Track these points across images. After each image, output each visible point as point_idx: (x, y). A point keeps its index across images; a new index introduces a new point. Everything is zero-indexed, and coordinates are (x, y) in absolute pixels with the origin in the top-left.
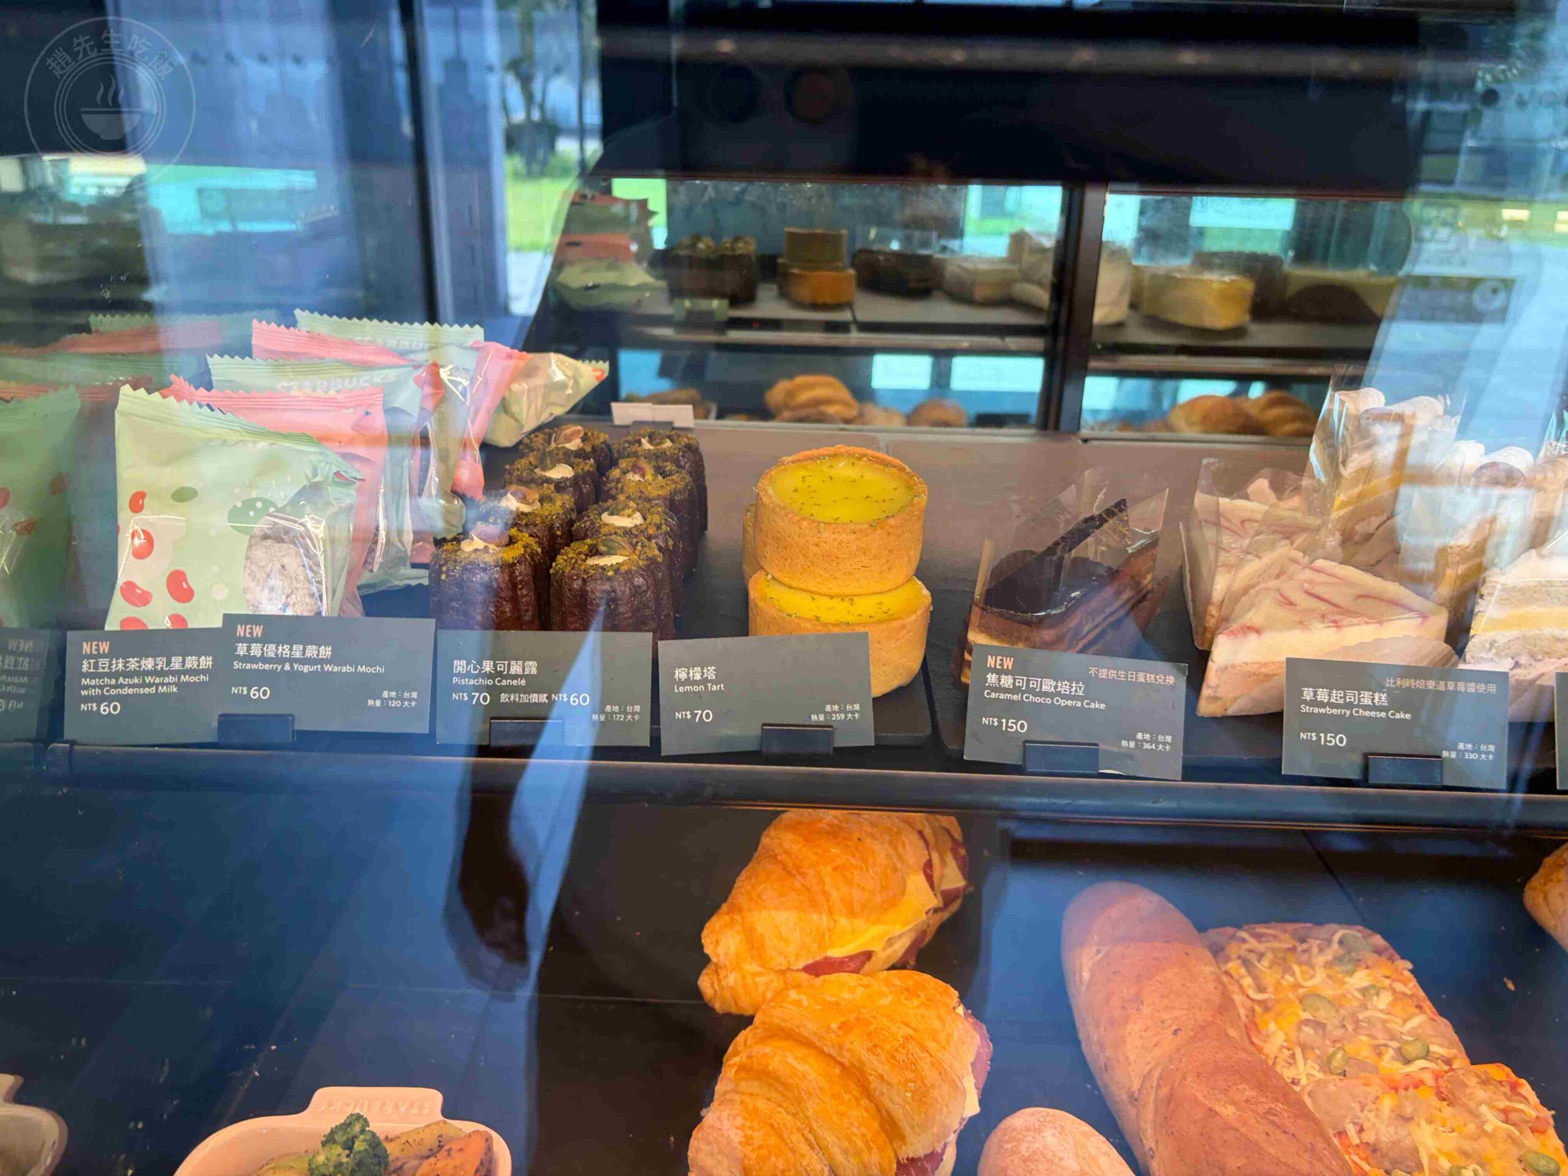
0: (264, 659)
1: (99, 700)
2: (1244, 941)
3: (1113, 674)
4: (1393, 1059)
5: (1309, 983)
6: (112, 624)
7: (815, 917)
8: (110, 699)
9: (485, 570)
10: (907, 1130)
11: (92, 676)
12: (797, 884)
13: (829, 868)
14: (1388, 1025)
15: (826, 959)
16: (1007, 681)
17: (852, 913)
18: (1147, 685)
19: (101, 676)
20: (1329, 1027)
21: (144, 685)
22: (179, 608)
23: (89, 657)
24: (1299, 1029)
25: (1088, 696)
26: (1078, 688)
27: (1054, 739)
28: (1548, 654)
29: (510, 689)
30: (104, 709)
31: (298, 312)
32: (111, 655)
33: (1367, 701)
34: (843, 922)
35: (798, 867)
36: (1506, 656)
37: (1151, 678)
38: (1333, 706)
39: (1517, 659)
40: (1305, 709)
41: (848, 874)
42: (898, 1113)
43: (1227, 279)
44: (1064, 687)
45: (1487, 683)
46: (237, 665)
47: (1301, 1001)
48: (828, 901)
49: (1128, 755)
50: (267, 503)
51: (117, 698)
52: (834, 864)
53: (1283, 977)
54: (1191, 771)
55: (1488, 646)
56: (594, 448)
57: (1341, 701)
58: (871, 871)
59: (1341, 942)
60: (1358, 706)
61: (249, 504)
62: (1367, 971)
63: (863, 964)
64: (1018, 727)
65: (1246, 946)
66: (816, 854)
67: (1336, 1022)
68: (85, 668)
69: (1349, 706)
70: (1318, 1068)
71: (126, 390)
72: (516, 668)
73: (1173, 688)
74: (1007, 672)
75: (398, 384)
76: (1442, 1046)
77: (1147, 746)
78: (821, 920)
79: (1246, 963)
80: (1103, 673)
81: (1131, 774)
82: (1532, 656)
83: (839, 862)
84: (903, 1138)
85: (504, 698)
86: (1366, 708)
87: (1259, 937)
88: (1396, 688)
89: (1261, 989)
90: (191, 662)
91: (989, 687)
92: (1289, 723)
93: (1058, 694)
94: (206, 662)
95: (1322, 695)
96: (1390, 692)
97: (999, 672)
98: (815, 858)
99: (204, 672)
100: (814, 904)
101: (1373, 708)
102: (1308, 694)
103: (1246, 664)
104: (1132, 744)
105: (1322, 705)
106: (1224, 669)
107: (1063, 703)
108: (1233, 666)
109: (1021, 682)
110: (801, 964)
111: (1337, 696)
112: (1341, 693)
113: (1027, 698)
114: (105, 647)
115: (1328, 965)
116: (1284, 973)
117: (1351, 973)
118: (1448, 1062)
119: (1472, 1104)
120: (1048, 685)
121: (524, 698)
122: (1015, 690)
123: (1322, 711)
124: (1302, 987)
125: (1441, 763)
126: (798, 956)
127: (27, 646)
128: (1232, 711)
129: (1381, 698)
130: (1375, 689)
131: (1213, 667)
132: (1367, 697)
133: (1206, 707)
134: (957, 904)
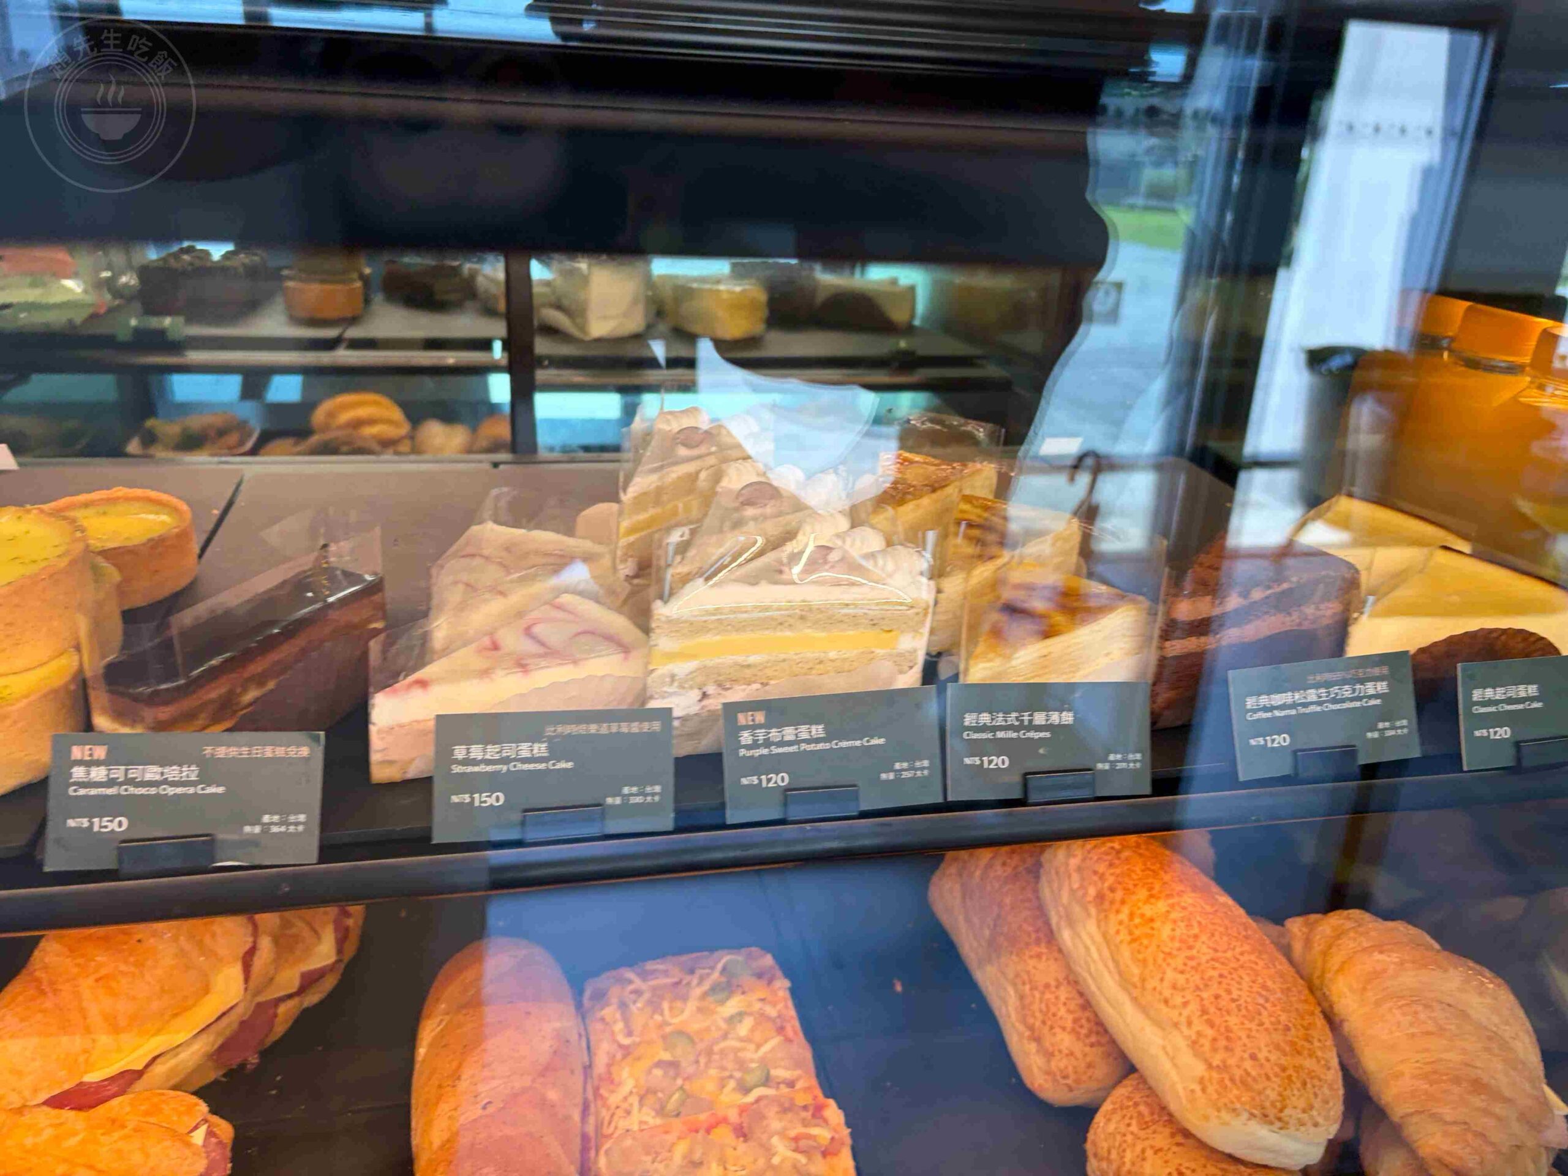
2: (630, 982)
3: (233, 752)
4: (734, 1089)
5: (675, 1021)
7: (66, 1039)
12: (48, 1004)
13: (90, 981)
14: (740, 1054)
15: (81, 1084)
16: (99, 774)
17: (115, 1028)
18: (274, 760)
20: (684, 1064)
24: (649, 1072)
25: (205, 779)
26: (191, 772)
27: (166, 835)
28: (735, 681)
33: (525, 754)
34: (104, 1040)
35: (52, 983)
36: (691, 688)
37: (280, 752)
38: (488, 762)
39: (705, 689)
40: (457, 769)
41: (114, 984)
43: (738, 289)
44: (172, 773)
45: (650, 720)
47: (664, 1038)
48: (85, 1018)
49: (253, 842)
52: (98, 975)
53: (652, 1018)
54: (327, 852)
55: (668, 679)
57: (497, 757)
58: (148, 977)
59: (724, 969)
60: (515, 760)
62: (742, 997)
63: (131, 1083)
64: (117, 825)
65: (631, 987)
66: (78, 965)
67: (692, 1058)
69: (506, 761)
70: (653, 1113)
73: (306, 760)
74: (98, 763)
76: (786, 1068)
77: (275, 829)
78: (72, 1043)
79: (623, 1006)
80: (221, 752)
81: (257, 862)
82: (720, 685)
83: (103, 972)
86: (525, 761)
87: (644, 976)
88: (556, 737)
89: (630, 1034)
91: (74, 784)
92: (438, 788)
93: (165, 782)
95: (476, 752)
96: (550, 740)
97: (89, 764)
98: (75, 970)
100: (65, 1026)
101: (533, 759)
102: (460, 752)
103: (418, 722)
104: (257, 829)
105: (475, 762)
106: (390, 730)
107: (171, 791)
108: (401, 726)
109: (118, 773)
110: (44, 1096)
111: (492, 752)
112: (497, 748)
113: (126, 790)
115: (705, 995)
116: (654, 1012)
117: (722, 1002)
118: (791, 1084)
119: (764, 1137)
120: (152, 773)
122: (111, 783)
123: (476, 769)
124: (670, 1024)
125: (603, 811)
126: (35, 1091)
128: (411, 774)
129: (540, 749)
130: (534, 739)
131: (373, 729)
132: (524, 749)
133: (380, 773)
134: (329, 983)
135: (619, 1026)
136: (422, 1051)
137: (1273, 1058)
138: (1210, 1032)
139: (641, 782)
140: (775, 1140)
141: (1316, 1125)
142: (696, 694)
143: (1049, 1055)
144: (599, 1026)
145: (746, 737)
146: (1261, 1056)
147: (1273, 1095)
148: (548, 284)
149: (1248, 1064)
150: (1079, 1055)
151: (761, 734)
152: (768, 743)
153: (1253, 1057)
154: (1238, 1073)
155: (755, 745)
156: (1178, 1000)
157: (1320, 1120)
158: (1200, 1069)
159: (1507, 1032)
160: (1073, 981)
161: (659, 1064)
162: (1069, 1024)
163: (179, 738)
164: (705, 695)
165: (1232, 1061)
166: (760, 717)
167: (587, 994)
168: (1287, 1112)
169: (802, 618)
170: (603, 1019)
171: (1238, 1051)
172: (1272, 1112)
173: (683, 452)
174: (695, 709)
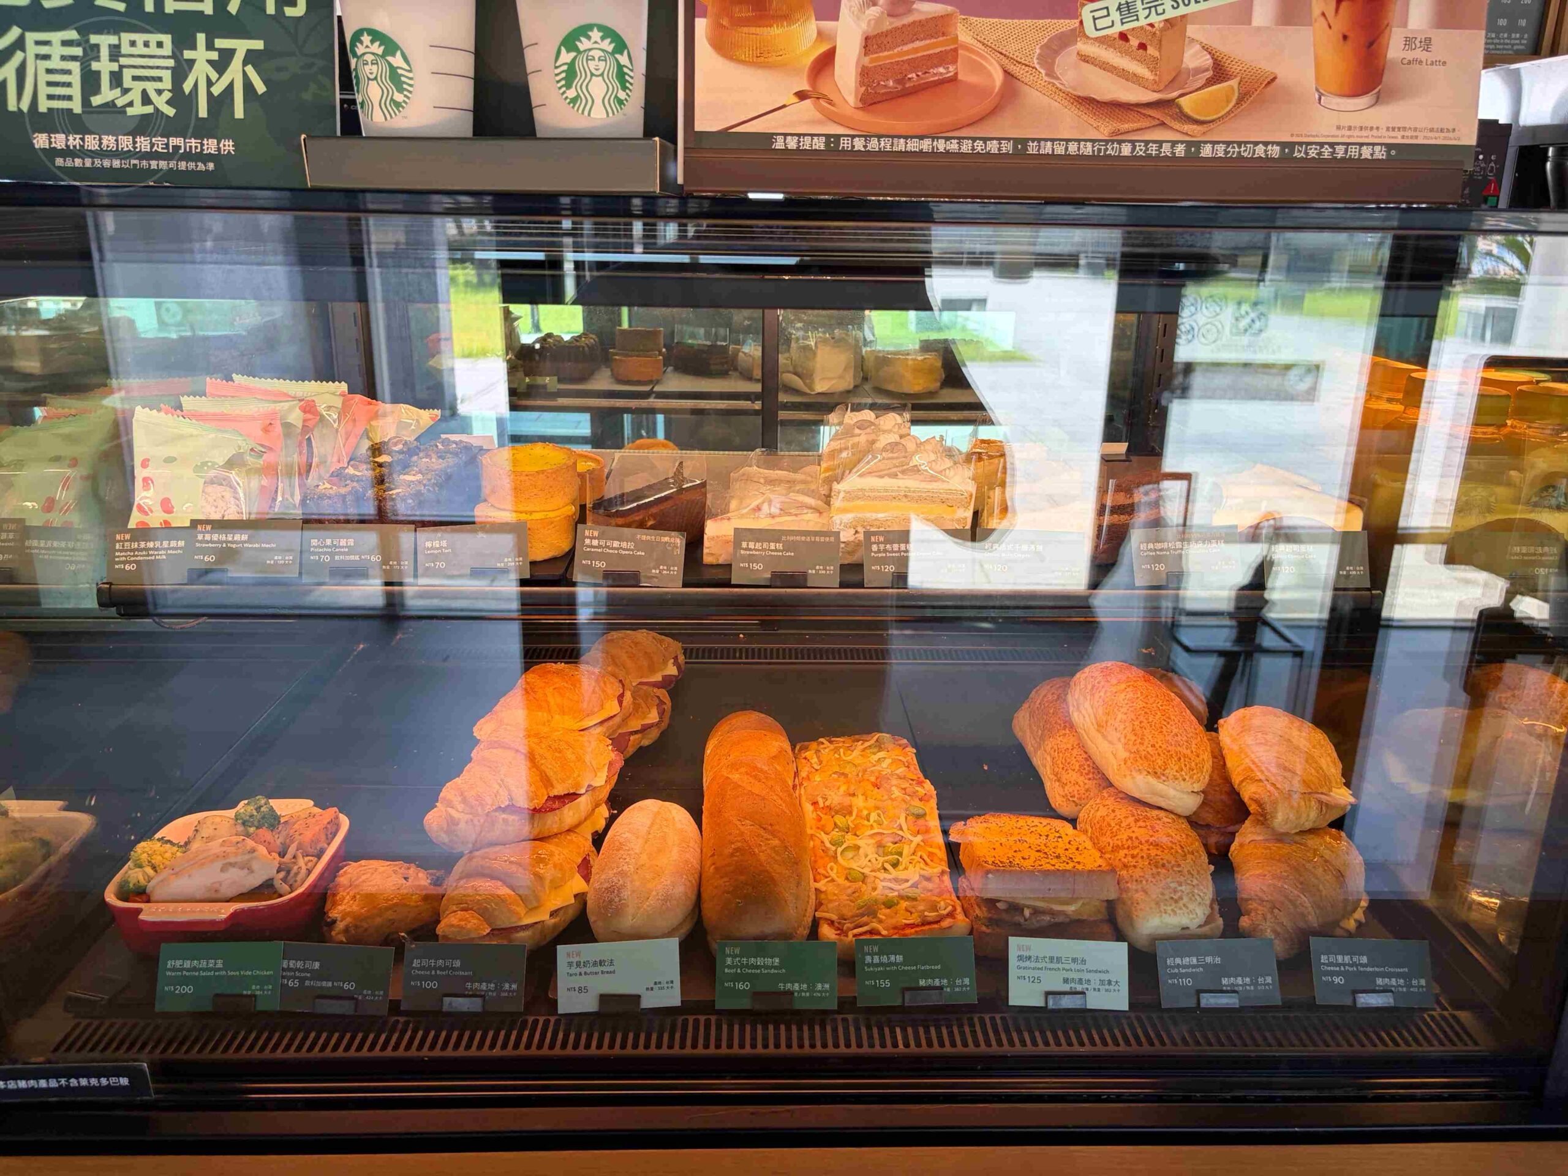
0: (212, 542)
1: (124, 563)
3: (649, 538)
6: (132, 525)
7: (540, 714)
8: (130, 562)
9: (329, 498)
10: (555, 782)
11: (121, 551)
16: (595, 542)
19: (126, 551)
21: (148, 555)
22: (166, 516)
23: (119, 541)
25: (637, 548)
26: (631, 545)
29: (340, 553)
30: (127, 567)
31: (234, 376)
32: (131, 540)
33: (773, 548)
34: (557, 717)
36: (851, 528)
38: (756, 550)
39: (857, 527)
40: (743, 554)
42: (550, 773)
44: (624, 545)
45: (830, 536)
46: (198, 545)
49: (656, 577)
50: (214, 463)
51: (134, 562)
55: (840, 525)
56: (409, 449)
57: (761, 548)
60: (769, 550)
61: (204, 464)
62: (886, 752)
64: (601, 564)
65: (823, 746)
68: (117, 547)
69: (764, 550)
71: (138, 409)
72: (343, 542)
73: (678, 547)
74: (595, 538)
75: (291, 409)
77: (665, 572)
79: (818, 750)
80: (644, 538)
81: (656, 586)
84: (552, 786)
85: (337, 558)
86: (772, 551)
88: (787, 541)
90: (173, 544)
91: (586, 546)
92: (734, 566)
93: (621, 548)
94: (181, 543)
95: (751, 545)
96: (784, 542)
97: (591, 538)
99: (180, 548)
100: (540, 708)
101: (776, 550)
102: (744, 545)
103: (726, 534)
104: (658, 571)
105: (751, 550)
106: (713, 539)
107: (624, 552)
108: (718, 537)
109: (602, 543)
111: (758, 545)
112: (761, 544)
113: (606, 550)
114: (128, 537)
115: (864, 750)
116: (835, 755)
117: (874, 753)
120: (616, 544)
121: (348, 558)
122: (599, 547)
123: (751, 553)
124: (844, 759)
125: (807, 576)
127: (87, 537)
128: (721, 561)
129: (780, 546)
130: (778, 541)
131: (705, 537)
132: (772, 546)
133: (707, 559)
134: (654, 734)
135: (815, 760)
136: (708, 752)
137: (1164, 746)
138: (1134, 738)
139: (825, 564)
140: (894, 788)
141: (1184, 780)
142: (853, 531)
143: (1064, 785)
144: (804, 761)
145: (875, 548)
146: (1157, 746)
147: (1160, 762)
148: (785, 364)
149: (1150, 749)
150: (1081, 784)
151: (882, 547)
152: (885, 551)
153: (1153, 746)
154: (1143, 753)
155: (879, 551)
156: (1122, 727)
157: (1187, 778)
158: (1126, 755)
159: (1316, 753)
160: (1082, 746)
161: (835, 773)
162: (1077, 768)
163: (626, 531)
164: (857, 532)
165: (1141, 748)
166: (882, 539)
167: (798, 747)
168: (1167, 771)
169: (906, 496)
170: (805, 758)
171: (1146, 743)
172: (1159, 771)
173: (857, 431)
174: (852, 539)
